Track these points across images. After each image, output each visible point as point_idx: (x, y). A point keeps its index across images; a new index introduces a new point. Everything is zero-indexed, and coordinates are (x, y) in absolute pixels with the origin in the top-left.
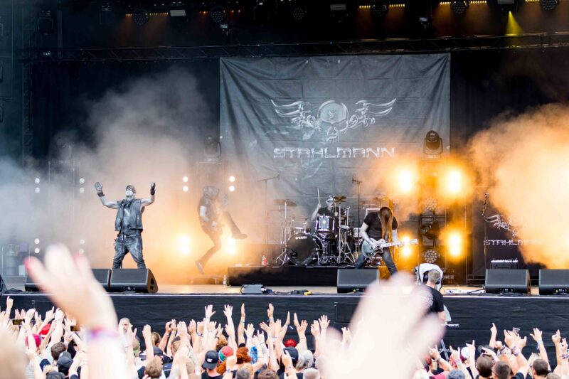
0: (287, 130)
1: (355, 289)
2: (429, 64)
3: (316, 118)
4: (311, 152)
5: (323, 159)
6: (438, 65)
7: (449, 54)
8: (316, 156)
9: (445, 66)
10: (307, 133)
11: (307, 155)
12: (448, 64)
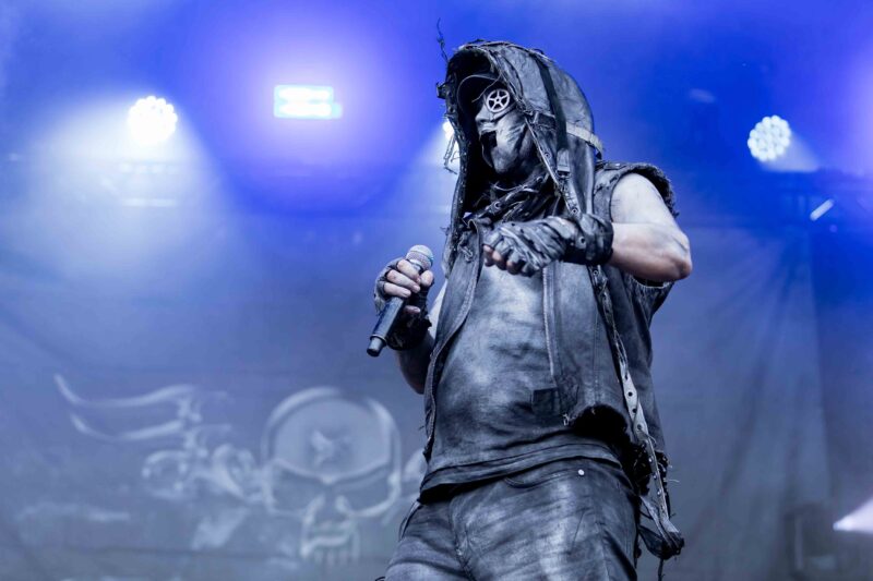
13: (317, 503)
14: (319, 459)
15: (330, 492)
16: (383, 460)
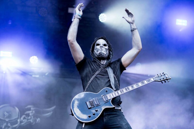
13: (5, 124)
14: (6, 117)
15: (7, 122)
16: (17, 117)
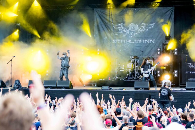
0: (117, 33)
1: (141, 88)
2: (167, 11)
3: (127, 29)
4: (125, 41)
5: (130, 43)
6: (170, 11)
7: (174, 7)
8: (127, 42)
9: (172, 11)
10: (124, 34)
11: (124, 42)
12: (174, 10)
